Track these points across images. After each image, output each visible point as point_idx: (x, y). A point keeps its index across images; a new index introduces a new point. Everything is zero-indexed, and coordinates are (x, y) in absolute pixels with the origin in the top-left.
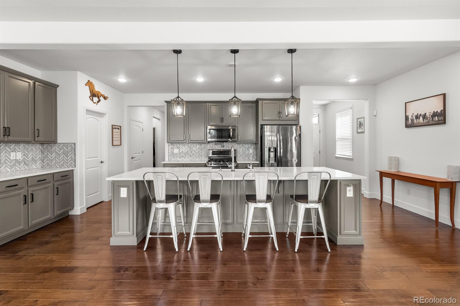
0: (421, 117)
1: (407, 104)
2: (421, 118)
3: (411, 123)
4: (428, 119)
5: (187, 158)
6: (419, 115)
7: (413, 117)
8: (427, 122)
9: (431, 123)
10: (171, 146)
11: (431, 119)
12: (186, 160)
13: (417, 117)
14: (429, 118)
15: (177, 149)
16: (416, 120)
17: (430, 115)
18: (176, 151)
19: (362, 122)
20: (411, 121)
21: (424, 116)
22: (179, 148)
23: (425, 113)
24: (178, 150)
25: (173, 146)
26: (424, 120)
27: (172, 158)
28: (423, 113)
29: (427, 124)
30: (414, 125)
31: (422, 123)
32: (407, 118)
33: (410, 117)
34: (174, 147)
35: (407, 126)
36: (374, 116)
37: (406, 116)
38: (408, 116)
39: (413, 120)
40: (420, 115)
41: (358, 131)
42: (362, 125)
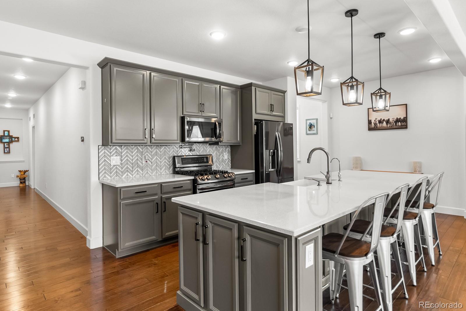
0: (384, 121)
1: (369, 109)
2: (385, 123)
3: (374, 127)
4: (391, 124)
5: (137, 173)
6: (382, 120)
7: (376, 122)
8: (390, 126)
9: (395, 127)
10: (103, 151)
11: (394, 124)
12: (134, 176)
13: (380, 122)
14: (393, 123)
15: (116, 156)
16: (380, 125)
17: (393, 121)
18: (115, 160)
19: (314, 124)
20: (374, 125)
21: (388, 122)
22: (120, 154)
23: (389, 119)
24: (119, 157)
25: (108, 151)
26: (387, 124)
27: (106, 175)
28: (386, 119)
29: (390, 128)
30: (377, 129)
31: (386, 127)
32: (370, 122)
33: (373, 122)
34: (111, 153)
35: (370, 129)
36: (330, 119)
37: (369, 120)
38: (371, 120)
39: (376, 124)
40: (384, 120)
41: (308, 133)
42: (313, 126)
